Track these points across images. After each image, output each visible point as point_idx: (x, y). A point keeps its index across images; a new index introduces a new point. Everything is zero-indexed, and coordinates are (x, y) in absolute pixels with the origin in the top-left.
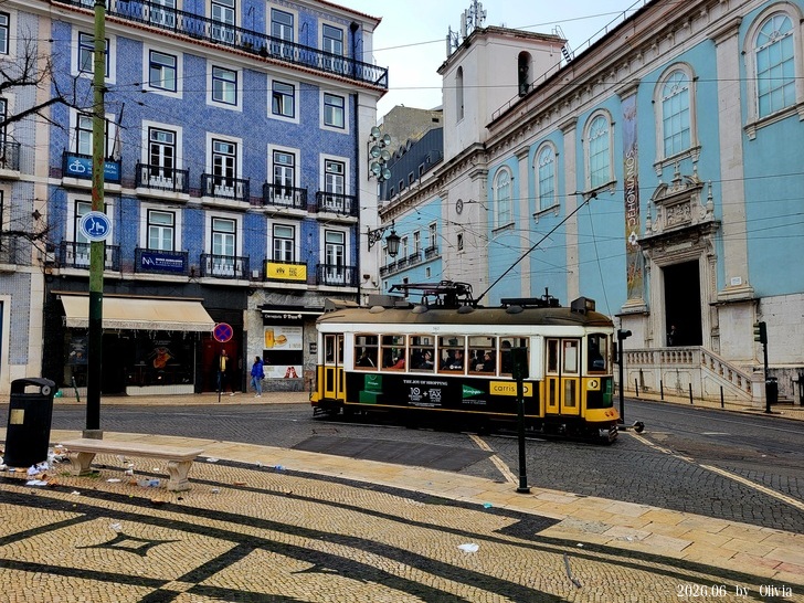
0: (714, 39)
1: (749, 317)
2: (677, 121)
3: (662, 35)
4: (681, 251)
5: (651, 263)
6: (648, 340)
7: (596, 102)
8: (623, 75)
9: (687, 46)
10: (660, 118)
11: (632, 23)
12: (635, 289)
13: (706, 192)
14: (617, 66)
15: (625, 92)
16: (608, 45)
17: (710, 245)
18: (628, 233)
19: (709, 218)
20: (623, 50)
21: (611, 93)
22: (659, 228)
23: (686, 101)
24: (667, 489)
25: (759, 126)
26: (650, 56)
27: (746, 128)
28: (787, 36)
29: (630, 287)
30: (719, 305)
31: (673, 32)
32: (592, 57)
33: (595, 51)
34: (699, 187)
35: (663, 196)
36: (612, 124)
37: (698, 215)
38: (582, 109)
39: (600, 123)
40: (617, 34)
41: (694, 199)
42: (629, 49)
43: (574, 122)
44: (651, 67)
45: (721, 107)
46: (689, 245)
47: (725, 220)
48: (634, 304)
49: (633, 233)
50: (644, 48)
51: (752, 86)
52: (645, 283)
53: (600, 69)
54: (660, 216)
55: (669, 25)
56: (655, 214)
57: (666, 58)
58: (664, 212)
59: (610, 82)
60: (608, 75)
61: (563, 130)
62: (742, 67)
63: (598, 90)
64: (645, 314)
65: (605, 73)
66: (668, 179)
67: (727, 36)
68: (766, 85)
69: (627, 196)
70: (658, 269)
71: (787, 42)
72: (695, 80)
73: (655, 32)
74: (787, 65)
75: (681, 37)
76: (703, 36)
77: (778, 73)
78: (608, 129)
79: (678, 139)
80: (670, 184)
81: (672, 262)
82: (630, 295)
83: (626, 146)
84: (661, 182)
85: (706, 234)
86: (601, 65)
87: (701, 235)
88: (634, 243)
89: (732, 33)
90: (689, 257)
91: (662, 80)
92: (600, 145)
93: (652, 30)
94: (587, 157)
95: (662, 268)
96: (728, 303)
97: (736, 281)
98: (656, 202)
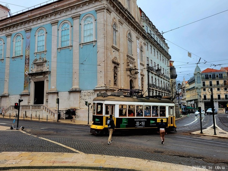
0: (52, 24)
1: (55, 97)
2: (41, 42)
3: (38, 18)
4: (40, 78)
5: (31, 80)
6: (29, 103)
7: (18, 31)
8: (27, 25)
9: (45, 23)
10: (37, 41)
11: (30, 12)
12: (26, 88)
13: (47, 63)
14: (25, 22)
15: (27, 31)
16: (23, 16)
17: (47, 77)
18: (25, 71)
19: (48, 70)
20: (27, 19)
21: (23, 30)
22: (34, 71)
23: (44, 38)
24: (28, 146)
25: (61, 49)
26: (35, 23)
27: (58, 49)
28: (68, 29)
29: (25, 87)
30: (49, 93)
31: (42, 18)
32: (18, 17)
33: (19, 16)
34: (46, 62)
35: (36, 62)
36: (23, 39)
37: (45, 69)
38: (13, 32)
39: (19, 38)
40: (26, 13)
41: (44, 64)
42: (29, 19)
43: (11, 35)
44: (35, 26)
45: (52, 42)
46: (42, 77)
47: (51, 71)
48: (26, 92)
49: (27, 71)
50: (33, 20)
51: (60, 38)
52: (29, 86)
53: (20, 22)
54: (35, 68)
55: (40, 16)
56: (33, 67)
57: (39, 25)
58: (36, 67)
59: (23, 26)
60: (22, 24)
61: (7, 36)
62: (58, 33)
63: (19, 28)
64: (28, 95)
65: (22, 23)
66: (38, 58)
67: (55, 24)
68: (63, 39)
69: (26, 60)
70: (33, 82)
71: (68, 30)
72: (46, 33)
73: (37, 17)
74: (68, 36)
75: (43, 20)
76: (49, 22)
77: (66, 37)
78: (21, 40)
79: (41, 47)
80: (38, 59)
81: (37, 81)
82: (24, 89)
83: (26, 46)
84: (36, 58)
85: (47, 74)
86: (21, 21)
87: (45, 74)
88: (27, 74)
89: (56, 24)
90: (42, 80)
91: (38, 30)
92: (18, 44)
93: (36, 16)
94: (14, 47)
95: (34, 82)
96: (51, 93)
97: (53, 87)
98: (34, 64)
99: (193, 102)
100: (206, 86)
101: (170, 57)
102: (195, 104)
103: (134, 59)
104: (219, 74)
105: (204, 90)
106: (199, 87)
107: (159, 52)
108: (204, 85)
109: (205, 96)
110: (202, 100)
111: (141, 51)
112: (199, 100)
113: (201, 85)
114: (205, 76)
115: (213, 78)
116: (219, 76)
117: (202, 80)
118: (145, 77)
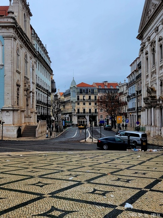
99: (68, 116)
100: (80, 100)
101: (52, 71)
102: (69, 117)
103: (28, 79)
104: (92, 90)
105: (78, 104)
106: (74, 101)
107: (44, 68)
108: (78, 99)
109: (78, 110)
110: (75, 114)
111: (33, 70)
112: (73, 114)
113: (76, 99)
114: (80, 90)
115: (86, 93)
116: (91, 91)
117: (77, 94)
118: (35, 95)
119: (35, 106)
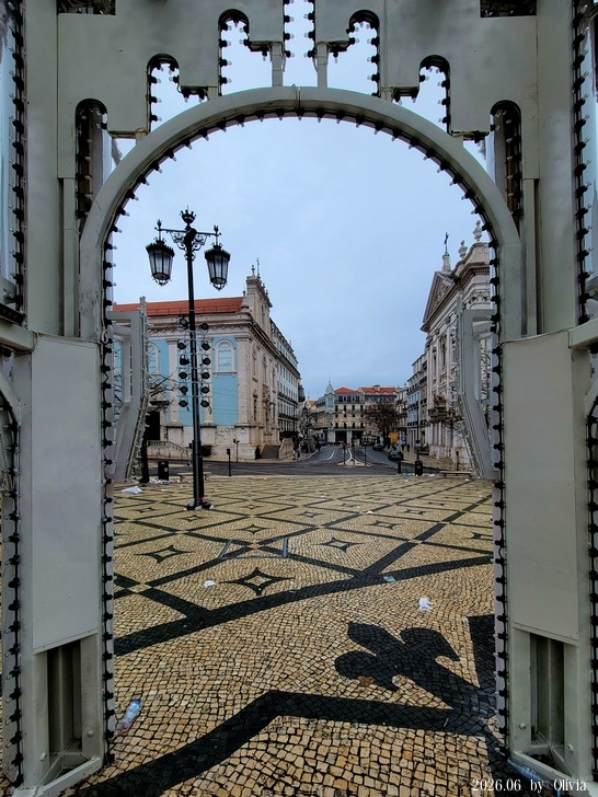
100: (338, 410)
106: (331, 413)
113: (334, 409)
115: (348, 402)
117: (334, 403)
118: (277, 407)
119: (277, 421)
